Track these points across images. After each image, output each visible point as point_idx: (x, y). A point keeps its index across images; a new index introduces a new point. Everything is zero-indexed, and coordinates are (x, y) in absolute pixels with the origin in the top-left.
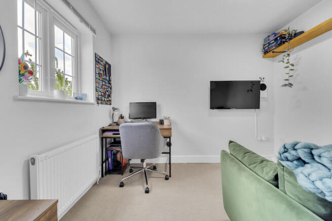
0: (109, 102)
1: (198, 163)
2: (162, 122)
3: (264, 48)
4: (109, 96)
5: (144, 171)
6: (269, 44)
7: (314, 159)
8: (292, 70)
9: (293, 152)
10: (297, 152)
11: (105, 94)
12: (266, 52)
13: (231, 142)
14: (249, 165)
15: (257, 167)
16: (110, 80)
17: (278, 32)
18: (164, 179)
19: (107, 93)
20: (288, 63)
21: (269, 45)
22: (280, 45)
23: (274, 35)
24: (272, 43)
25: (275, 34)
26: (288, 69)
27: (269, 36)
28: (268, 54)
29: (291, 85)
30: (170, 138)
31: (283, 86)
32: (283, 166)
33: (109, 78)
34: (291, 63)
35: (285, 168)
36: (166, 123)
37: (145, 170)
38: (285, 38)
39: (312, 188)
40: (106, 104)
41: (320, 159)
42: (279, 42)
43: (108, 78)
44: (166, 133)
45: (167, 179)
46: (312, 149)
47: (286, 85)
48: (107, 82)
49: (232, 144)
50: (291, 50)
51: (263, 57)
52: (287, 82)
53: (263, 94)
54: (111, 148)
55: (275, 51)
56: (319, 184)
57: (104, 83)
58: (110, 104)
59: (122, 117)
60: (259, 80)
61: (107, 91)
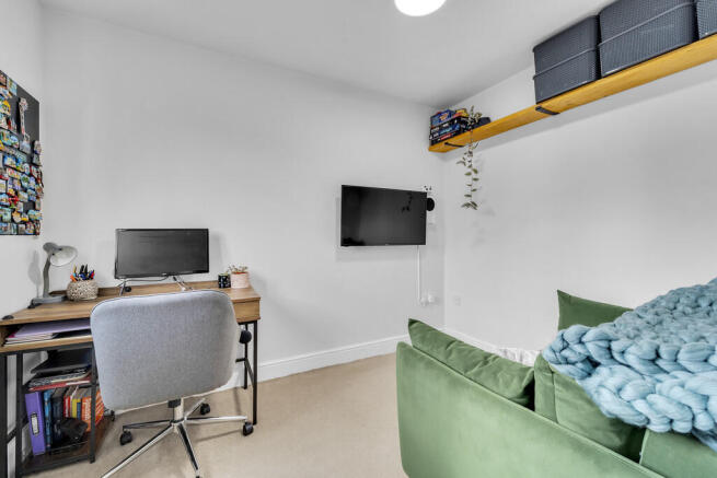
0: (31, 227)
1: (313, 371)
2: (224, 282)
3: (432, 134)
4: (32, 205)
5: (176, 431)
6: (441, 128)
7: (612, 357)
8: (475, 180)
9: (578, 348)
10: (585, 348)
11: (14, 198)
12: (434, 142)
13: (412, 322)
14: (466, 371)
15: (484, 374)
16: (33, 153)
17: (453, 109)
18: (239, 435)
19: (24, 196)
20: (470, 166)
21: (441, 130)
22: (458, 133)
23: (447, 114)
24: (447, 127)
25: (451, 113)
26: (470, 177)
27: (440, 114)
28: (437, 146)
29: (474, 205)
30: (255, 322)
31: (463, 206)
32: (552, 373)
33: (32, 144)
34: (474, 166)
35: (555, 376)
36: (237, 283)
37: (181, 428)
38: (465, 123)
39: (630, 415)
40: (19, 232)
41: (623, 358)
42: (457, 129)
43: (26, 144)
44: (246, 313)
45: (247, 432)
46: (610, 341)
47: (468, 205)
48: (22, 158)
49: (415, 325)
50: (474, 144)
51: (430, 150)
52: (468, 200)
53: (431, 217)
54: (44, 381)
55: (449, 141)
56: (640, 406)
57: (9, 161)
58: (36, 233)
59: (86, 274)
60: (424, 190)
61: (25, 190)
